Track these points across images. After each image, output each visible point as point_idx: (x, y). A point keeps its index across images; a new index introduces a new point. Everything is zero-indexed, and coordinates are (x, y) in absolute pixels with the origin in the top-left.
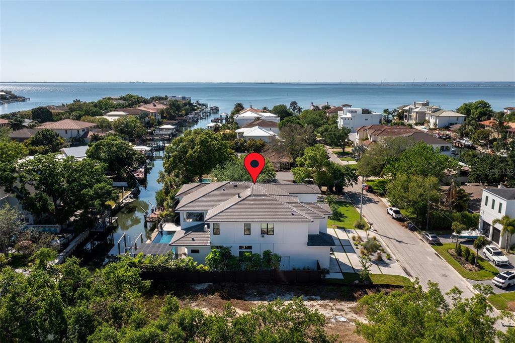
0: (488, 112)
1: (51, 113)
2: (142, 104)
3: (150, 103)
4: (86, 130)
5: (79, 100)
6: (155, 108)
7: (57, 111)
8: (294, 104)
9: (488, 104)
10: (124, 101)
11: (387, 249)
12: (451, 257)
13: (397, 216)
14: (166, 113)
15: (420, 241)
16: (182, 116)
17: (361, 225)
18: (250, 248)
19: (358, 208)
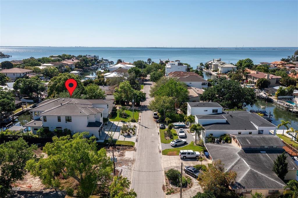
0: (251, 65)
1: (12, 64)
2: (66, 59)
3: (71, 59)
4: (25, 74)
5: (33, 57)
6: (73, 62)
7: (15, 63)
8: (149, 60)
9: (251, 60)
10: (60, 58)
11: (138, 131)
12: (164, 134)
13: (155, 116)
14: (78, 64)
15: (157, 127)
16: (89, 66)
17: (133, 120)
18: (61, 128)
19: (141, 113)
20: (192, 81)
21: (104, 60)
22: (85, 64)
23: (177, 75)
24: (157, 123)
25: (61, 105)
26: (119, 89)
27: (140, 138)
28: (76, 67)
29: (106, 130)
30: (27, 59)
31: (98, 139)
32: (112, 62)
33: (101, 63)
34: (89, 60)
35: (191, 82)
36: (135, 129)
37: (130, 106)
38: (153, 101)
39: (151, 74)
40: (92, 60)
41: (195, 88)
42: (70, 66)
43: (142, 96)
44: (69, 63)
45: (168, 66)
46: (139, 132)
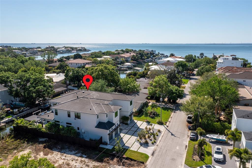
2: (125, 53)
3: (129, 53)
4: (85, 64)
5: (101, 51)
6: (130, 55)
7: (85, 55)
8: (202, 54)
10: (123, 52)
11: (160, 138)
12: (193, 150)
13: (189, 120)
14: (133, 57)
15: (186, 136)
16: (144, 59)
17: (160, 122)
18: (71, 124)
19: (175, 112)
20: (246, 78)
21: (161, 54)
22: (140, 57)
23: (228, 70)
24: (190, 129)
25: (77, 98)
26: (154, 84)
27: (159, 149)
28: (132, 60)
29: (124, 131)
30: (94, 52)
31: (107, 143)
32: (167, 56)
33: (157, 57)
34: (145, 54)
35: (244, 80)
36: (157, 135)
37: (165, 103)
38: (188, 101)
39: (199, 68)
40: (148, 54)
41: (250, 88)
42: (126, 59)
43: (178, 93)
44: (126, 56)
45: (220, 60)
46: (162, 140)
